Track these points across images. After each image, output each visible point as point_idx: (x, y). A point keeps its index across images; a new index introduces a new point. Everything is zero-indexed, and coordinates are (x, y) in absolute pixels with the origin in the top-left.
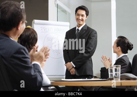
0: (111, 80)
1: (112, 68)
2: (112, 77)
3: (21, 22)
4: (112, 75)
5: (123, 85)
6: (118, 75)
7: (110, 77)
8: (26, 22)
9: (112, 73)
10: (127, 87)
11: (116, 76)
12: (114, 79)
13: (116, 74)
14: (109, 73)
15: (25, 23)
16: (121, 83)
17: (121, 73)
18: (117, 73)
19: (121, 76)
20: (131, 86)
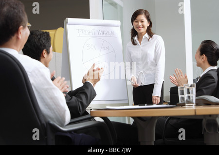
0: (182, 106)
1: (183, 88)
2: (183, 102)
3: (22, 27)
4: (183, 98)
5: (198, 113)
6: (191, 98)
7: (180, 102)
8: (30, 25)
9: (183, 96)
10: (205, 116)
11: (188, 100)
12: (187, 105)
13: (189, 97)
14: (180, 96)
15: (28, 27)
16: (195, 110)
17: (197, 96)
18: (190, 95)
19: (196, 100)
20: (210, 115)
